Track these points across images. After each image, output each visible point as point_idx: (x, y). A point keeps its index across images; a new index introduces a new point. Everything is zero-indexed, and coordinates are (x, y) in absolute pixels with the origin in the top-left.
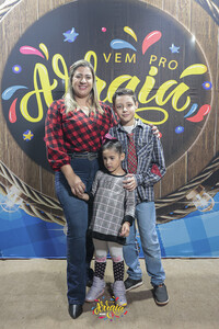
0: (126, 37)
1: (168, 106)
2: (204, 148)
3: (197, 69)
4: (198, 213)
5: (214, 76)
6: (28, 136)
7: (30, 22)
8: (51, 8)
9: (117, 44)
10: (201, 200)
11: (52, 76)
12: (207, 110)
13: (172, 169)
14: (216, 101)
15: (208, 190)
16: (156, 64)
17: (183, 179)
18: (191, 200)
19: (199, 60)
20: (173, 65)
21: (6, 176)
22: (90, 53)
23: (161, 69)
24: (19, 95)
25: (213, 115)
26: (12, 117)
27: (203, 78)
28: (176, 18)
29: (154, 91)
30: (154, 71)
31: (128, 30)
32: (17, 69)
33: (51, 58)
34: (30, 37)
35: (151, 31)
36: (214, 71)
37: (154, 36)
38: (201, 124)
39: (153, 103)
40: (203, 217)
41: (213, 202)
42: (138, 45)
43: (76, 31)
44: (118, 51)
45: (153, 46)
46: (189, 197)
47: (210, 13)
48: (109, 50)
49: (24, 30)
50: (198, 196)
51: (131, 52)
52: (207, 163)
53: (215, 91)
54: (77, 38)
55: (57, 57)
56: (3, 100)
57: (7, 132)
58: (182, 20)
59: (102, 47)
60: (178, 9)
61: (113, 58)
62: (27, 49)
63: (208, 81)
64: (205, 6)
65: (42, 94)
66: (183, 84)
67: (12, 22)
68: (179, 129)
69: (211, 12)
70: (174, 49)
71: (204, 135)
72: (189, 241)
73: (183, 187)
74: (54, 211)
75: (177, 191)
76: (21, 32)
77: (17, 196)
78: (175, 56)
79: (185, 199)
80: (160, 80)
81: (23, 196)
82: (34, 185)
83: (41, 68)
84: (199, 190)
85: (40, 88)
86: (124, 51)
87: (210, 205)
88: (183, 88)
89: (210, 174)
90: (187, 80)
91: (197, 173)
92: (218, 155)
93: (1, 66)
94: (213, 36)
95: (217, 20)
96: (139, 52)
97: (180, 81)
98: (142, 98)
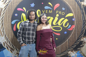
2: (73, 38)
5: (76, 17)
7: (20, 1)
12: (74, 27)
13: (63, 44)
14: (76, 24)
15: (75, 51)
16: (58, 13)
17: (67, 47)
18: (70, 54)
19: (71, 12)
20: (63, 14)
21: (12, 47)
22: (38, 10)
25: (75, 28)
27: (72, 17)
29: (58, 21)
30: (57, 15)
31: (49, 3)
32: (16, 15)
36: (75, 15)
38: (72, 31)
39: (57, 25)
41: (77, 55)
43: (34, 4)
46: (69, 53)
48: (44, 9)
49: (18, 3)
50: (72, 53)
51: (51, 10)
52: (74, 42)
53: (76, 21)
56: (12, 24)
57: (13, 34)
58: (66, 1)
61: (45, 11)
62: (19, 9)
63: (74, 18)
66: (66, 19)
67: (15, 1)
68: (66, 32)
70: (63, 9)
71: (73, 34)
73: (67, 50)
75: (65, 51)
76: (18, 4)
77: (15, 54)
78: (64, 11)
79: (68, 54)
81: (17, 53)
84: (72, 51)
86: (48, 10)
87: (75, 55)
89: (75, 46)
91: (71, 46)
92: (78, 40)
93: (11, 14)
94: (75, 5)
95: (76, 0)
96: (53, 10)
97: (65, 18)
98: (54, 23)
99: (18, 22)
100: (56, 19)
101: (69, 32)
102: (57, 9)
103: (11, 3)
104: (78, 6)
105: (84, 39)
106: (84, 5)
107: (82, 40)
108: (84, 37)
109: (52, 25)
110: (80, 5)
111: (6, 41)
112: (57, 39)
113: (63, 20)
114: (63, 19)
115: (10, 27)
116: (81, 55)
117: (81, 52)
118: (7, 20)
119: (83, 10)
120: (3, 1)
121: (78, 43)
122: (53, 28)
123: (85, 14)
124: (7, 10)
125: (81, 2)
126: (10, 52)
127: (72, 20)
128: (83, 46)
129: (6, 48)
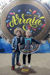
0: (30, 11)
1: (37, 24)
2: (44, 32)
3: (43, 17)
4: (43, 45)
6: (11, 30)
7: (12, 8)
8: (16, 6)
9: (28, 12)
10: (44, 42)
11: (16, 18)
13: (38, 36)
14: (46, 24)
15: (45, 40)
16: (35, 16)
19: (43, 16)
21: (6, 37)
22: (23, 14)
23: (36, 17)
24: (9, 22)
26: (8, 26)
27: (44, 19)
28: (39, 8)
29: (35, 21)
30: (35, 18)
31: (30, 10)
32: (9, 17)
33: (15, 15)
35: (34, 10)
36: (46, 18)
37: (35, 11)
38: (43, 28)
39: (35, 24)
40: (44, 45)
41: (46, 42)
42: (32, 13)
44: (28, 14)
45: (34, 13)
46: (41, 41)
50: (43, 41)
53: (46, 22)
54: (20, 11)
55: (17, 15)
56: (6, 23)
57: (7, 29)
59: (25, 13)
60: (39, 7)
61: (27, 15)
62: (11, 13)
64: (44, 6)
65: (14, 22)
68: (39, 28)
69: (45, 7)
70: (38, 14)
71: (44, 30)
72: (41, 50)
73: (40, 39)
76: (10, 10)
77: (8, 41)
79: (40, 42)
81: (10, 41)
83: (13, 17)
84: (43, 40)
85: (13, 20)
86: (29, 14)
88: (40, 21)
89: (45, 37)
91: (43, 37)
92: (47, 33)
93: (6, 16)
94: (46, 11)
95: (46, 9)
96: (32, 14)
97: (39, 20)
98: (32, 23)
99: (10, 21)
100: (34, 20)
101: (42, 28)
102: (34, 14)
103: (6, 9)
107: (49, 33)
111: (3, 33)
112: (34, 32)
113: (38, 21)
115: (5, 25)
116: (48, 43)
117: (49, 41)
118: (3, 20)
120: (1, 8)
121: (47, 35)
122: (32, 25)
124: (3, 14)
125: (49, 9)
126: (5, 40)
127: (44, 21)
129: (2, 37)
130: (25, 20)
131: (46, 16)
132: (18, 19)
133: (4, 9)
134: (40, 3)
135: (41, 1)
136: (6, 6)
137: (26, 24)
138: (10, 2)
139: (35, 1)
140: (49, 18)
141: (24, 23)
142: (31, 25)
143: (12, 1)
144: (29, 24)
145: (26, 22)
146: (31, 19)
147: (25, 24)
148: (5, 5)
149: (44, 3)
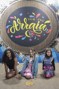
0: (33, 15)
1: (42, 30)
2: (50, 38)
3: (48, 22)
5: (52, 23)
6: (12, 36)
7: (12, 12)
8: (17, 9)
9: (31, 16)
11: (17, 23)
12: (50, 30)
14: (52, 29)
15: (51, 48)
17: (45, 45)
19: (48, 20)
20: (43, 21)
21: (7, 45)
22: (25, 18)
24: (10, 27)
25: (51, 31)
26: (8, 32)
28: (43, 11)
29: (39, 26)
30: (39, 22)
31: (33, 13)
32: (9, 22)
33: (17, 19)
34: (12, 15)
37: (39, 15)
38: (49, 33)
39: (39, 29)
42: (35, 17)
44: (31, 18)
47: (51, 10)
51: (34, 18)
53: (52, 26)
54: (22, 15)
57: (7, 35)
60: (44, 9)
61: (30, 19)
62: (12, 18)
64: (49, 8)
65: (15, 27)
67: (9, 12)
68: (44, 34)
70: (43, 17)
71: (50, 36)
74: (17, 53)
75: (44, 48)
76: (10, 14)
78: (43, 19)
80: (40, 24)
82: (13, 47)
83: (14, 22)
85: (14, 26)
86: (32, 18)
88: (45, 26)
89: (51, 44)
90: (46, 24)
91: (48, 44)
92: (53, 40)
93: (6, 21)
94: (51, 15)
95: (52, 11)
97: (44, 24)
98: (36, 28)
100: (38, 25)
101: (47, 34)
102: (38, 17)
103: (6, 13)
104: (54, 16)
105: (58, 39)
106: (57, 15)
107: (56, 40)
108: (57, 38)
109: (35, 29)
110: (55, 15)
111: (3, 40)
112: (38, 39)
114: (43, 24)
115: (5, 31)
116: (55, 51)
117: (55, 49)
118: (3, 25)
119: (57, 18)
121: (53, 42)
123: (58, 21)
124: (3, 18)
125: (56, 12)
126: (6, 48)
128: (56, 44)
129: (2, 45)
130: (27, 25)
131: (51, 20)
132: (20, 24)
133: (3, 12)
134: (44, 4)
135: (46, 3)
136: (5, 10)
137: (29, 29)
138: (10, 4)
139: (40, 3)
140: (55, 22)
141: (27, 28)
142: (34, 31)
143: (13, 3)
144: (32, 29)
145: (29, 28)
146: (35, 24)
147: (27, 30)
148: (5, 8)
149: (49, 5)
